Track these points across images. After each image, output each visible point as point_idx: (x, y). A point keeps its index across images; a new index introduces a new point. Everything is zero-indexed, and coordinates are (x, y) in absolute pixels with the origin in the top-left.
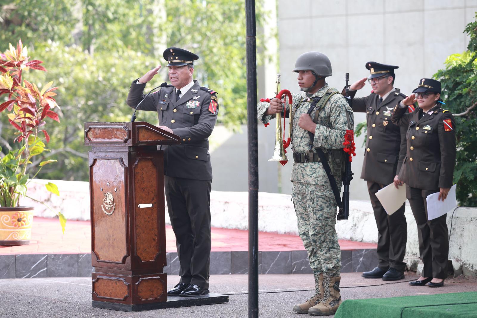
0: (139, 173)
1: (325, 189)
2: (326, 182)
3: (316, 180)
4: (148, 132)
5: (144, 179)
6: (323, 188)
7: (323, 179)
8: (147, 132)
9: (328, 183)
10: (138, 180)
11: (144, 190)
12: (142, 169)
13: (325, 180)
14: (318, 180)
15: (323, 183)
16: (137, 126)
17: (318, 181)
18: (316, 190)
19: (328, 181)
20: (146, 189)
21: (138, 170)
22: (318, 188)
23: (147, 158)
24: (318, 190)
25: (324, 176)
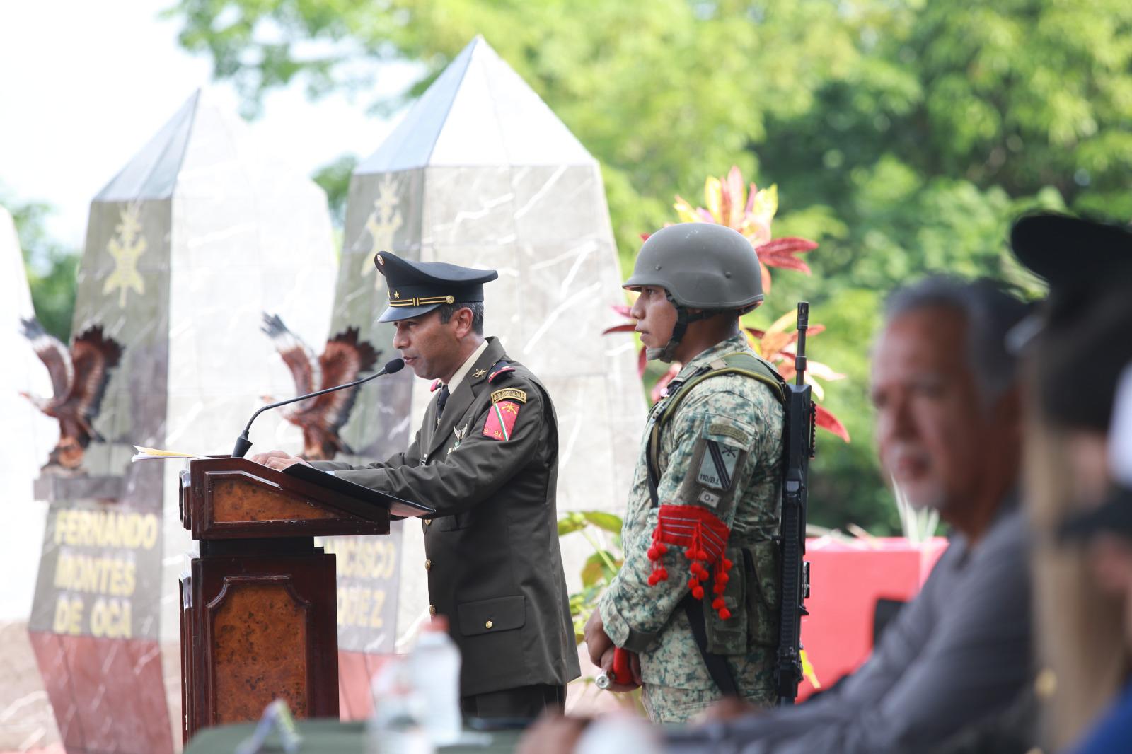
0: (233, 628)
1: (694, 701)
2: (690, 677)
3: (662, 671)
4: (254, 491)
5: (256, 649)
6: (684, 699)
7: (680, 666)
8: (250, 493)
9: (698, 679)
10: (232, 653)
11: (253, 687)
12: (245, 617)
13: (687, 671)
14: (666, 670)
15: (683, 680)
16: (207, 473)
17: (667, 675)
18: (664, 703)
19: (701, 672)
20: (261, 684)
21: (232, 618)
22: (670, 698)
23: (266, 578)
24: (670, 704)
25: (684, 655)
